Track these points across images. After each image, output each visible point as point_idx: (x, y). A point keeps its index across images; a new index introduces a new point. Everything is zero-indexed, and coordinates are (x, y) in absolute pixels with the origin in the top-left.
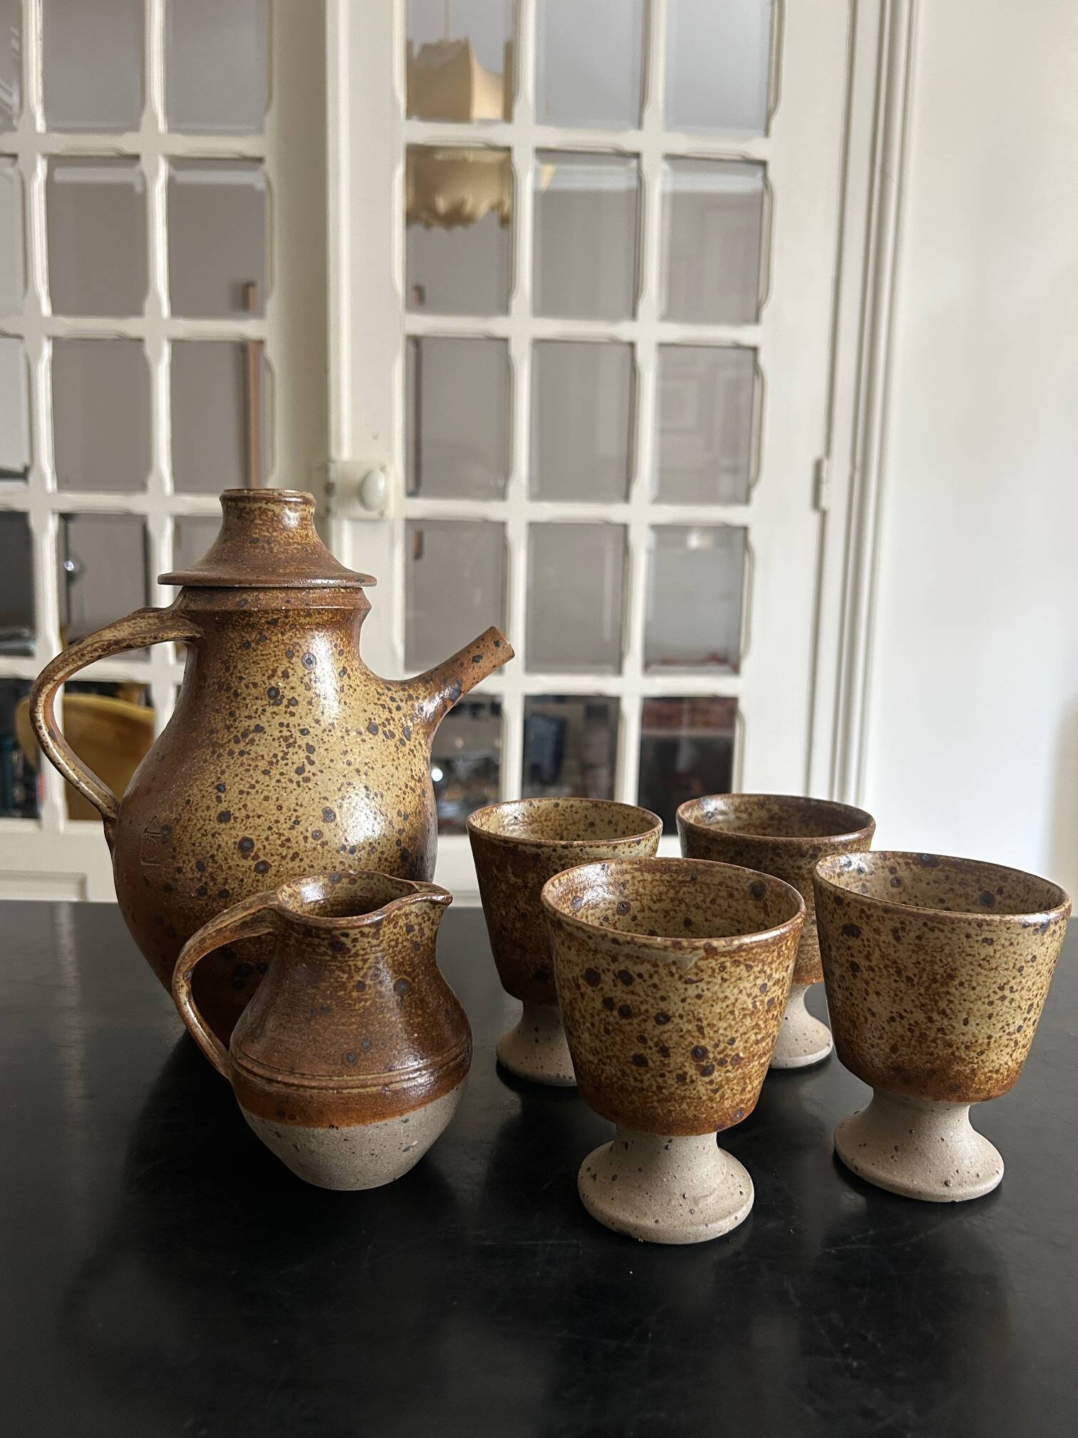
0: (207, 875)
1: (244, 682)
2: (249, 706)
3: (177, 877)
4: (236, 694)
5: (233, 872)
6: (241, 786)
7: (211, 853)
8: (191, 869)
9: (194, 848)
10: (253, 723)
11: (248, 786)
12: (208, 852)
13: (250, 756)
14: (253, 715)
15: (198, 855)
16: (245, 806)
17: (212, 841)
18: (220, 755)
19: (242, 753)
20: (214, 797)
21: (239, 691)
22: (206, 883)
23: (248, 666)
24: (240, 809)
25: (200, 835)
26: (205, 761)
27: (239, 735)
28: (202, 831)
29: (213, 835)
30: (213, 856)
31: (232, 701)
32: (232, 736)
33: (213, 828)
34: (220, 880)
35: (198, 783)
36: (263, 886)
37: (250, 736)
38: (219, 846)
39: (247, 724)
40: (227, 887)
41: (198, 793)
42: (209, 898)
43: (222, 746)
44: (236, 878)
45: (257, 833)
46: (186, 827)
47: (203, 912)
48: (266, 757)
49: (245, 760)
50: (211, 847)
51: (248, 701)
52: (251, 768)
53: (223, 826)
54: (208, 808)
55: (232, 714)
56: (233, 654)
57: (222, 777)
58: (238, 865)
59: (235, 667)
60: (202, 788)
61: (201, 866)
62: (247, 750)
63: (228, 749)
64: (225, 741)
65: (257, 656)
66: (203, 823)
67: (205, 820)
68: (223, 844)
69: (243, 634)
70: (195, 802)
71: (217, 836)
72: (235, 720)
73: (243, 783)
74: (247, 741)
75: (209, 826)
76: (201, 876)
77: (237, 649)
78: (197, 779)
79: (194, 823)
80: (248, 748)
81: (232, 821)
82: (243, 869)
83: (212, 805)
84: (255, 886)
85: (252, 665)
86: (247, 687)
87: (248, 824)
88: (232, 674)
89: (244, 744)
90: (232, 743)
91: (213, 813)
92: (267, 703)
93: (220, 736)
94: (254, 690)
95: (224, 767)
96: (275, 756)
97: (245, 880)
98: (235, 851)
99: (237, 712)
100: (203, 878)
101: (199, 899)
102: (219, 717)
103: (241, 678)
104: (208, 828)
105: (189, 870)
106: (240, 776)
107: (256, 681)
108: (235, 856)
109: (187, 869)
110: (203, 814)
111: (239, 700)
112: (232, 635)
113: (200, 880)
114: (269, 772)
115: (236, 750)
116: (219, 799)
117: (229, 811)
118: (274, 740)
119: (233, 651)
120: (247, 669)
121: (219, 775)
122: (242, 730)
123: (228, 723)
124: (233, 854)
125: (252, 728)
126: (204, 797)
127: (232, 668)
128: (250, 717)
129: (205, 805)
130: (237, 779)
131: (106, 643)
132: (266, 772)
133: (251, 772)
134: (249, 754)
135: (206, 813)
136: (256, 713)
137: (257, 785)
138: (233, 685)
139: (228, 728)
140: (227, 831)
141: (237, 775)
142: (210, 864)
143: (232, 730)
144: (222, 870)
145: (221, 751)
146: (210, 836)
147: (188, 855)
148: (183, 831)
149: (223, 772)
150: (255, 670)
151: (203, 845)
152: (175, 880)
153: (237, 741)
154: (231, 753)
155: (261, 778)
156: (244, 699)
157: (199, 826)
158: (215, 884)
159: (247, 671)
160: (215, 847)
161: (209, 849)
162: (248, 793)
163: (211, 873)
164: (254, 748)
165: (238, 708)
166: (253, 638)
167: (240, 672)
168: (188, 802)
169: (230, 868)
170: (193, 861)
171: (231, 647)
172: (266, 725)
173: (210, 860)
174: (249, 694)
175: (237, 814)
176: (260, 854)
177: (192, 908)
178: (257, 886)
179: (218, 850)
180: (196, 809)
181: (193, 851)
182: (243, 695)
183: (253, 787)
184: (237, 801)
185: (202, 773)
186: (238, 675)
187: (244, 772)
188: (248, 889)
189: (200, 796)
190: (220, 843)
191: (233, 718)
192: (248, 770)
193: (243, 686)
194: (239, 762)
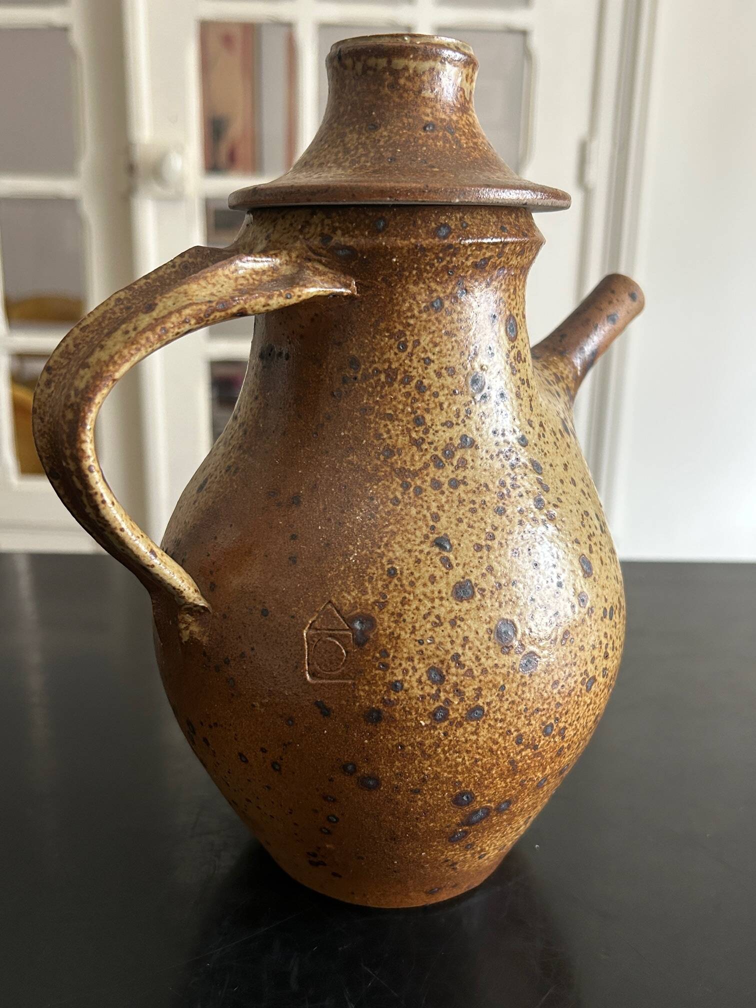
0: (448, 687)
1: (433, 367)
2: (445, 406)
3: (393, 697)
4: (420, 388)
5: (490, 677)
6: (474, 538)
7: (452, 652)
8: (419, 681)
9: (423, 647)
10: (455, 433)
11: (483, 536)
12: (447, 652)
13: (469, 488)
14: (454, 420)
15: (429, 658)
16: (490, 569)
17: (454, 634)
18: (419, 491)
19: (455, 484)
20: (437, 560)
21: (426, 382)
22: (447, 701)
23: (438, 340)
24: (483, 575)
25: (429, 626)
26: (396, 501)
27: (439, 453)
28: (432, 618)
29: (453, 623)
30: (456, 658)
31: (415, 400)
32: (428, 457)
33: (451, 611)
34: (469, 692)
35: (399, 538)
36: (530, 691)
37: (458, 455)
38: (466, 639)
39: (448, 435)
40: (480, 702)
41: (407, 555)
42: (451, 724)
43: (415, 474)
44: (495, 686)
45: (518, 611)
46: (400, 615)
47: (439, 746)
48: (491, 486)
49: (463, 496)
50: (452, 642)
51: (442, 398)
52: (477, 506)
53: (465, 605)
54: (433, 579)
55: (419, 421)
56: (412, 321)
57: (438, 525)
58: (496, 665)
59: (417, 343)
60: (409, 546)
61: (438, 676)
62: (460, 478)
63: (428, 479)
64: (418, 465)
65: (452, 322)
66: (429, 605)
67: (432, 600)
68: (472, 636)
69: (433, 285)
70: (406, 572)
71: (459, 622)
72: (426, 432)
73: (475, 532)
74: (455, 463)
75: (443, 609)
76: (439, 690)
77: (420, 312)
78: (394, 534)
79: (414, 606)
80: (460, 474)
81: (478, 596)
82: (504, 671)
83: (438, 574)
84: (519, 693)
85: (445, 338)
86: (439, 375)
87: (502, 598)
88: (412, 354)
89: (451, 468)
90: (432, 469)
91: (444, 586)
92: (470, 398)
93: (408, 459)
94: (450, 379)
95: (434, 509)
96: (503, 484)
97: (507, 686)
98: (491, 644)
99: (428, 417)
100: (442, 694)
101: (435, 728)
102: (395, 429)
103: (428, 361)
104: (442, 612)
105: (415, 684)
106: (465, 521)
107: (452, 364)
108: (491, 651)
109: (412, 679)
110: (427, 590)
111: (426, 397)
112: (412, 288)
113: (436, 697)
114: (505, 510)
115: (442, 479)
116: (447, 563)
117: (470, 581)
118: (492, 457)
119: (413, 316)
120: (436, 345)
121: (431, 523)
122: (441, 445)
123: (414, 435)
124: (488, 648)
125: (457, 442)
126: (418, 561)
127: (410, 345)
128: (449, 424)
129: (427, 575)
130: (463, 526)
131: (204, 307)
132: (501, 512)
133: (480, 513)
134: (465, 484)
135: (430, 587)
136: (458, 416)
137: (496, 533)
138: (414, 373)
139: (417, 443)
140: (473, 613)
141: (460, 520)
142: (453, 670)
143: (425, 446)
144: (473, 677)
145: (419, 482)
146: (447, 625)
147: (411, 659)
148: (396, 622)
149: (436, 518)
150: (449, 346)
151: (437, 640)
152: (387, 703)
153: (439, 465)
154: (437, 485)
155: (497, 520)
156: (436, 395)
157: (423, 611)
158: (462, 700)
159: (437, 349)
160: (459, 641)
161: (448, 646)
162: (489, 548)
163: (456, 684)
164: (469, 473)
165: (428, 411)
166: (448, 291)
167: (425, 351)
168: (392, 573)
169: (484, 671)
170: (422, 668)
171: (410, 309)
172: (474, 435)
173: (453, 664)
174: (443, 387)
175: (484, 585)
176: (526, 641)
177: (421, 744)
178: (523, 692)
179: (463, 646)
180: (412, 584)
181: (421, 652)
182: (434, 389)
183: (492, 537)
184: (475, 562)
185: (398, 522)
186: (423, 355)
187: (469, 515)
188: (510, 700)
189: (411, 561)
190: (466, 634)
191: (422, 428)
192: (473, 511)
193: (433, 375)
194: (455, 498)
